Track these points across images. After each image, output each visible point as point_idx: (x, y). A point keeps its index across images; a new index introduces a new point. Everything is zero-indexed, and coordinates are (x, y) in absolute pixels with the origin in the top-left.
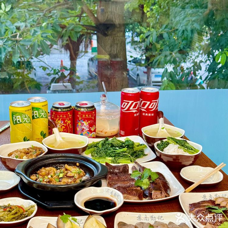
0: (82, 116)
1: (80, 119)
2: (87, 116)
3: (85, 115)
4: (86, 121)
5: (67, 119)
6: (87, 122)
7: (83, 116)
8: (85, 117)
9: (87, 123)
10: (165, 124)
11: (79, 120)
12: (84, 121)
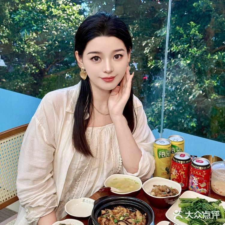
5: (181, 170)
6: (197, 178)
7: (194, 172)
11: (191, 174)
12: (194, 176)
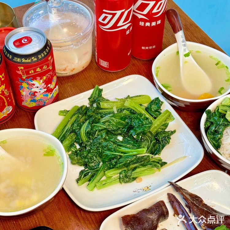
0: (27, 73)
1: (24, 78)
2: (38, 69)
3: (35, 70)
4: (38, 78)
6: (41, 79)
7: (30, 72)
8: (35, 72)
9: (42, 81)
10: (189, 43)
11: (24, 80)
12: (33, 80)
